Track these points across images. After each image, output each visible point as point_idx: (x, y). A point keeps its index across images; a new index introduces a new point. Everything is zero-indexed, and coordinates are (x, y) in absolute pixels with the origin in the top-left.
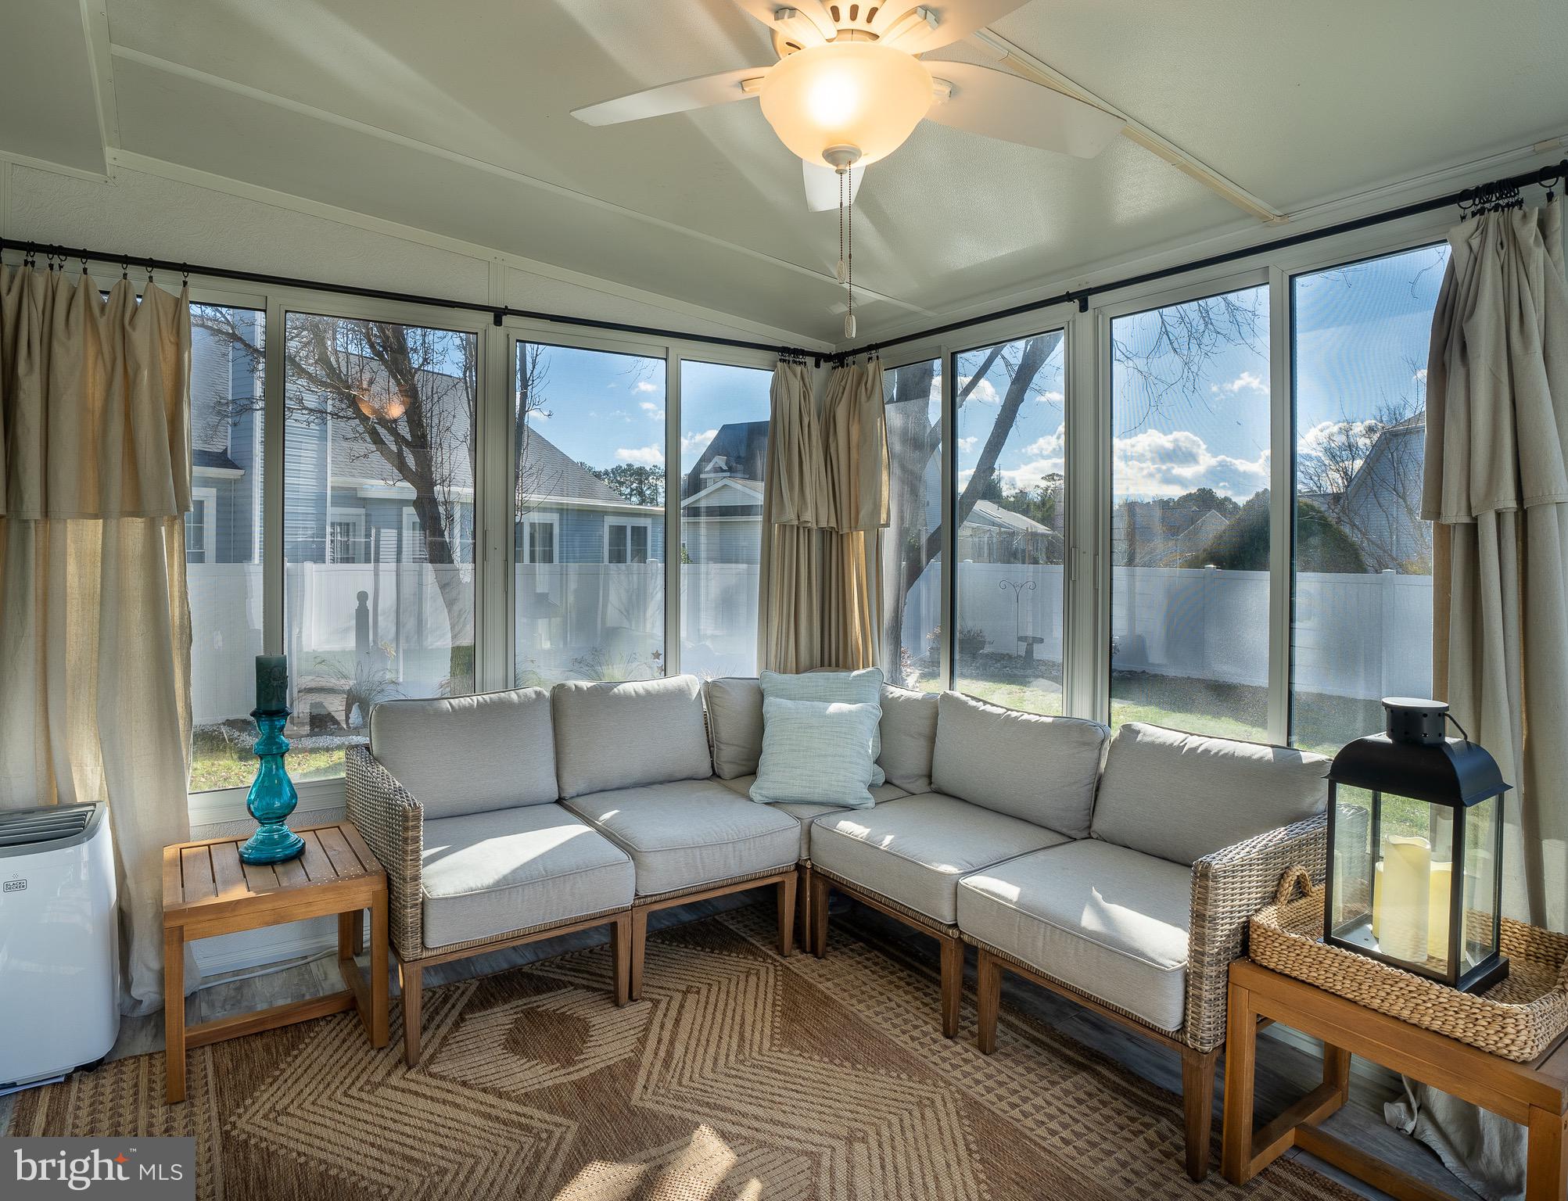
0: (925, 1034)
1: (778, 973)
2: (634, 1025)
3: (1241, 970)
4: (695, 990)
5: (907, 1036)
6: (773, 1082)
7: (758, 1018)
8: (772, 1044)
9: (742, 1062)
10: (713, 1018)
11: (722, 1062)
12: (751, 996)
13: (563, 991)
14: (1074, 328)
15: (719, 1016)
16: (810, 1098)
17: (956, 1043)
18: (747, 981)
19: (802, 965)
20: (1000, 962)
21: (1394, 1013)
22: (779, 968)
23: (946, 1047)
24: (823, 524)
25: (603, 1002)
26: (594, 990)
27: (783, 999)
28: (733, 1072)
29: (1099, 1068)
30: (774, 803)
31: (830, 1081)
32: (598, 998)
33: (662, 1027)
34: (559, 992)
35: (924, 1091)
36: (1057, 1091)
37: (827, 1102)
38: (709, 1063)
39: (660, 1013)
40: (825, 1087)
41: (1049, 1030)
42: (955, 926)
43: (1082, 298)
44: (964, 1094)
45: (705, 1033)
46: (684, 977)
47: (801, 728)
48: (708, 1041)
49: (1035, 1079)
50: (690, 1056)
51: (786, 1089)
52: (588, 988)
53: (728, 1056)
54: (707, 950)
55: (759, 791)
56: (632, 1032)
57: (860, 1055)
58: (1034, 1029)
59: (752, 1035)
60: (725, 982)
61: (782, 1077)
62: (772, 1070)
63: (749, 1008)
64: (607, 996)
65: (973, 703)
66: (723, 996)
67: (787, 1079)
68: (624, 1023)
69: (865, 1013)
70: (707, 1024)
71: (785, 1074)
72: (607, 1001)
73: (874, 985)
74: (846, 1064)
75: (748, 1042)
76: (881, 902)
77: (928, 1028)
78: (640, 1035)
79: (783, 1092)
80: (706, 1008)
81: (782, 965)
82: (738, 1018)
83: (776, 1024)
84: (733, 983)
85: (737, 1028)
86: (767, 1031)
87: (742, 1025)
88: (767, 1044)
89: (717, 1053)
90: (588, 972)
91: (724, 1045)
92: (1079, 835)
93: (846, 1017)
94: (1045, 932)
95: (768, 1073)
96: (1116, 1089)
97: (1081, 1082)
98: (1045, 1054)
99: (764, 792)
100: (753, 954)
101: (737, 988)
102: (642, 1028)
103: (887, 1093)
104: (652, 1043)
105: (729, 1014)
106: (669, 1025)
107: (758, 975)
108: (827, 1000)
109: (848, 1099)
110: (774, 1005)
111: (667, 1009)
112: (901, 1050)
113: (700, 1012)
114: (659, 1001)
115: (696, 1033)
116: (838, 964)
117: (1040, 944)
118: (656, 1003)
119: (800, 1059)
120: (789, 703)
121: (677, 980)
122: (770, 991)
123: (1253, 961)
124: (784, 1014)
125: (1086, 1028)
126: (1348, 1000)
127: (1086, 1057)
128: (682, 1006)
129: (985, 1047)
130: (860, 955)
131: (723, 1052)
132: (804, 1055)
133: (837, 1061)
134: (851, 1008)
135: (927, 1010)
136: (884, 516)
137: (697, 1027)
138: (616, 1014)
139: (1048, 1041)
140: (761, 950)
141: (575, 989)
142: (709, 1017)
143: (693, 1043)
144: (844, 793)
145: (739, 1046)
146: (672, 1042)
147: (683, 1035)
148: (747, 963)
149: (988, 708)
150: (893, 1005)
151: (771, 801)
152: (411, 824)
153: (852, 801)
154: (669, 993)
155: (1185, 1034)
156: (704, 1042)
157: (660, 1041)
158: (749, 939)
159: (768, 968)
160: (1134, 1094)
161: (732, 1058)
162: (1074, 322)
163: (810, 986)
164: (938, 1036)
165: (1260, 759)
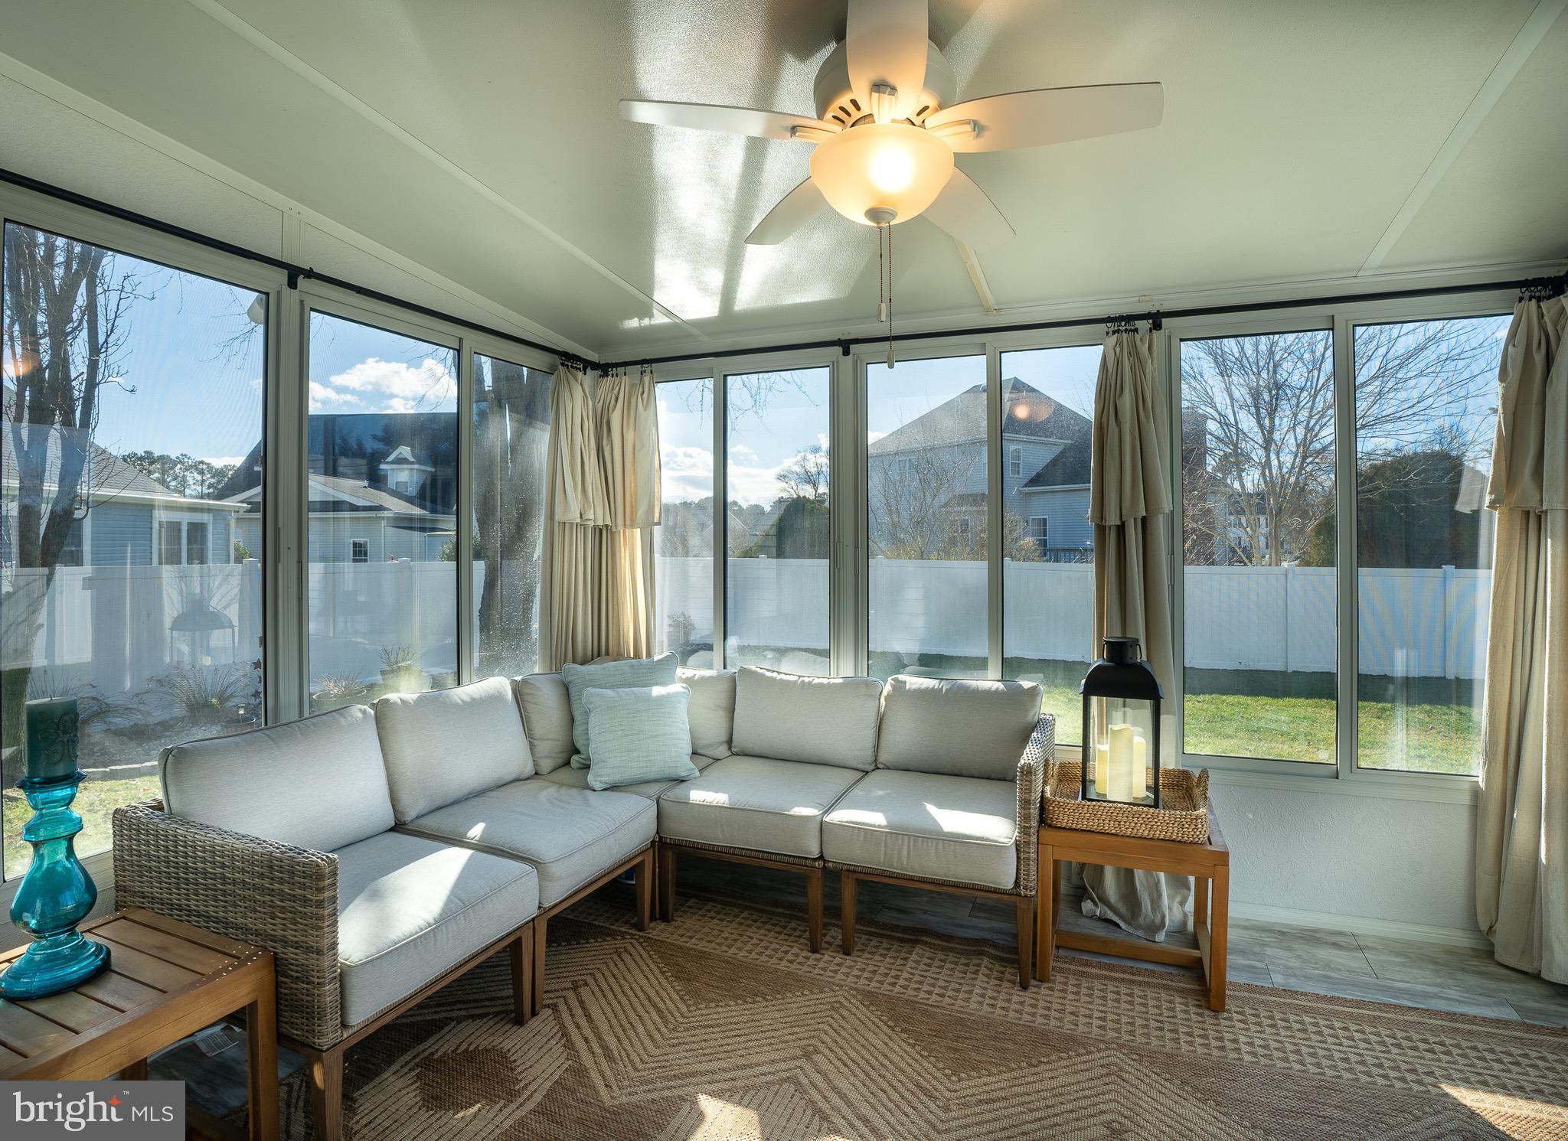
0: (797, 955)
1: (644, 944)
2: (550, 1035)
3: (1047, 834)
4: (581, 983)
5: (784, 961)
6: (713, 1036)
7: (658, 988)
8: (688, 1006)
9: (675, 1030)
10: (619, 1002)
11: (657, 1036)
12: (636, 972)
13: (447, 1029)
14: (838, 367)
15: (623, 999)
16: (754, 1037)
17: (823, 954)
18: (622, 960)
19: (658, 931)
20: (862, 877)
21: (1139, 835)
22: (642, 940)
23: (818, 960)
24: (600, 523)
25: (500, 1025)
26: (481, 1016)
27: (666, 964)
28: (675, 1041)
29: (924, 939)
30: (614, 788)
31: (756, 1017)
32: (491, 1023)
33: (578, 1026)
34: (443, 1032)
35: (828, 997)
36: (910, 963)
37: (768, 1034)
38: (647, 1042)
39: (566, 1016)
40: (757, 1023)
41: (876, 924)
42: (821, 857)
43: (845, 345)
44: (856, 989)
45: (622, 1017)
46: (562, 975)
47: (630, 713)
48: (631, 1023)
49: (892, 961)
50: (626, 1042)
51: (728, 1037)
52: (474, 1017)
53: (658, 1030)
54: (563, 944)
55: (599, 779)
56: (553, 1042)
57: (762, 988)
58: (864, 926)
59: (665, 1004)
60: (604, 968)
61: (717, 1029)
62: (705, 1027)
63: (644, 982)
64: (499, 1018)
65: (769, 674)
66: (611, 980)
67: (723, 1029)
68: (538, 1037)
69: (739, 953)
70: (618, 1008)
71: (718, 1025)
72: (503, 1023)
73: (729, 930)
74: (758, 999)
75: (666, 1013)
76: (742, 855)
77: (795, 950)
78: (563, 1042)
79: (728, 1041)
80: (604, 996)
81: (642, 937)
82: (640, 994)
83: (679, 988)
84: (611, 965)
85: (646, 1003)
86: (675, 996)
87: (649, 999)
88: (684, 1009)
89: (647, 1031)
90: (460, 1002)
91: (648, 1022)
92: (869, 768)
93: (728, 962)
94: (909, 842)
95: (703, 1031)
96: (943, 949)
97: (921, 952)
98: (885, 941)
99: (605, 779)
100: (609, 935)
101: (618, 969)
102: (559, 1035)
103: (806, 1010)
104: (580, 1044)
105: (630, 993)
106: (583, 1023)
107: (626, 951)
108: (703, 956)
109: (781, 1026)
110: (663, 973)
111: (570, 1010)
112: (788, 974)
113: (604, 1004)
114: (555, 1005)
115: (614, 1021)
116: (689, 923)
117: (905, 853)
118: (554, 1008)
119: (720, 1009)
120: (609, 692)
121: (557, 980)
122: (649, 962)
123: (1050, 826)
124: (677, 978)
125: (895, 914)
126: (1112, 834)
127: (910, 934)
128: (581, 1003)
129: (846, 950)
130: (700, 909)
131: (651, 1027)
132: (720, 1004)
133: (749, 1000)
134: (726, 954)
135: (782, 937)
136: (657, 515)
137: (610, 1014)
138: (523, 1032)
139: (877, 931)
140: (613, 930)
141: (458, 1023)
142: (615, 1003)
143: (619, 1030)
144: (677, 767)
145: (661, 1018)
146: (599, 1037)
147: (604, 1028)
148: (609, 945)
149: (782, 676)
150: (755, 941)
151: (609, 786)
152: (327, 882)
153: (683, 774)
154: (560, 994)
155: (1019, 888)
156: (628, 1026)
157: (586, 1040)
158: (594, 922)
159: (631, 943)
160: (956, 948)
161: (664, 1030)
162: (838, 362)
163: (681, 947)
164: (805, 953)
165: (997, 690)
